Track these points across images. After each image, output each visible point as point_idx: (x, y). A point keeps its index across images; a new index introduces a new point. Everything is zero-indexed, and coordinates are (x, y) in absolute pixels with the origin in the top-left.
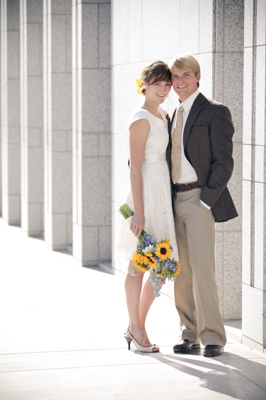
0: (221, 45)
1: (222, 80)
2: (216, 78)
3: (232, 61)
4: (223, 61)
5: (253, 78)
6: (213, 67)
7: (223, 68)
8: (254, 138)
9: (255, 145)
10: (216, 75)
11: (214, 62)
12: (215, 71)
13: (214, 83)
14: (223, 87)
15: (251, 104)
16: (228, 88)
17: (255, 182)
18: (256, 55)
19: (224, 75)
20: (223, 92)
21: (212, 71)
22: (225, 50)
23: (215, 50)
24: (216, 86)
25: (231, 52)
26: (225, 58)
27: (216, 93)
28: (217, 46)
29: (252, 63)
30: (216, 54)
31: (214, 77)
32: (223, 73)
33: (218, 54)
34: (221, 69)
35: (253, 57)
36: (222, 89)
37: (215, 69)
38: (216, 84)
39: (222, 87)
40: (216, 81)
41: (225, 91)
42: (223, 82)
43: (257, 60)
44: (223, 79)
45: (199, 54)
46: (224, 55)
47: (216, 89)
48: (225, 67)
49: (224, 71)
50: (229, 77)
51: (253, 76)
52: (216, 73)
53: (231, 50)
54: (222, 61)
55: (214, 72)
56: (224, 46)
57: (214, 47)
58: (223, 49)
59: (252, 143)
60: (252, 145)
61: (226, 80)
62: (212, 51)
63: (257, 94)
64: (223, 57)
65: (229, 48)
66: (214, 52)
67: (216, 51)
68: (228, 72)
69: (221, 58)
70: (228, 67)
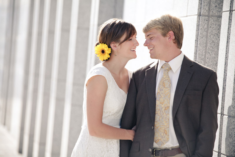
0: (207, 9)
1: (205, 45)
2: (199, 42)
3: (217, 26)
4: (208, 25)
5: (227, 44)
6: (197, 31)
7: (207, 32)
8: (224, 107)
9: (224, 115)
10: (199, 40)
11: (198, 26)
12: (198, 34)
13: (196, 47)
14: (206, 52)
15: (224, 70)
16: (211, 53)
17: (221, 154)
18: (231, 20)
19: (207, 39)
20: (205, 57)
21: (195, 35)
22: (211, 13)
23: (200, 13)
24: (198, 50)
25: (216, 16)
26: (210, 22)
27: (198, 57)
28: (202, 8)
29: (227, 28)
30: (201, 17)
31: (197, 41)
32: (207, 37)
33: (203, 18)
34: (205, 33)
35: (229, 22)
36: (204, 54)
37: (198, 33)
38: (198, 49)
39: (204, 51)
40: (198, 45)
41: (207, 56)
42: (206, 46)
43: (232, 26)
44: (206, 43)
45: (187, 16)
46: (208, 19)
47: (198, 54)
48: (209, 31)
49: (207, 35)
50: (213, 42)
51: (227, 42)
52: (199, 37)
53: (216, 13)
54: (206, 25)
55: (197, 36)
56: (209, 9)
57: (200, 10)
58: (209, 13)
59: (221, 113)
60: (221, 115)
61: (209, 45)
62: (197, 14)
63: (229, 61)
64: (208, 21)
65: (214, 12)
66: (199, 15)
67: (202, 14)
68: (212, 36)
69: (206, 22)
70: (212, 31)
